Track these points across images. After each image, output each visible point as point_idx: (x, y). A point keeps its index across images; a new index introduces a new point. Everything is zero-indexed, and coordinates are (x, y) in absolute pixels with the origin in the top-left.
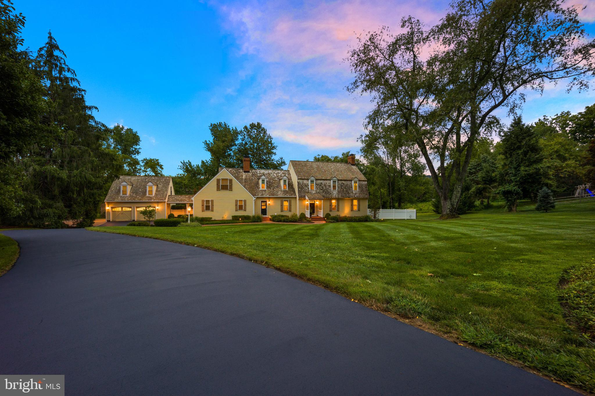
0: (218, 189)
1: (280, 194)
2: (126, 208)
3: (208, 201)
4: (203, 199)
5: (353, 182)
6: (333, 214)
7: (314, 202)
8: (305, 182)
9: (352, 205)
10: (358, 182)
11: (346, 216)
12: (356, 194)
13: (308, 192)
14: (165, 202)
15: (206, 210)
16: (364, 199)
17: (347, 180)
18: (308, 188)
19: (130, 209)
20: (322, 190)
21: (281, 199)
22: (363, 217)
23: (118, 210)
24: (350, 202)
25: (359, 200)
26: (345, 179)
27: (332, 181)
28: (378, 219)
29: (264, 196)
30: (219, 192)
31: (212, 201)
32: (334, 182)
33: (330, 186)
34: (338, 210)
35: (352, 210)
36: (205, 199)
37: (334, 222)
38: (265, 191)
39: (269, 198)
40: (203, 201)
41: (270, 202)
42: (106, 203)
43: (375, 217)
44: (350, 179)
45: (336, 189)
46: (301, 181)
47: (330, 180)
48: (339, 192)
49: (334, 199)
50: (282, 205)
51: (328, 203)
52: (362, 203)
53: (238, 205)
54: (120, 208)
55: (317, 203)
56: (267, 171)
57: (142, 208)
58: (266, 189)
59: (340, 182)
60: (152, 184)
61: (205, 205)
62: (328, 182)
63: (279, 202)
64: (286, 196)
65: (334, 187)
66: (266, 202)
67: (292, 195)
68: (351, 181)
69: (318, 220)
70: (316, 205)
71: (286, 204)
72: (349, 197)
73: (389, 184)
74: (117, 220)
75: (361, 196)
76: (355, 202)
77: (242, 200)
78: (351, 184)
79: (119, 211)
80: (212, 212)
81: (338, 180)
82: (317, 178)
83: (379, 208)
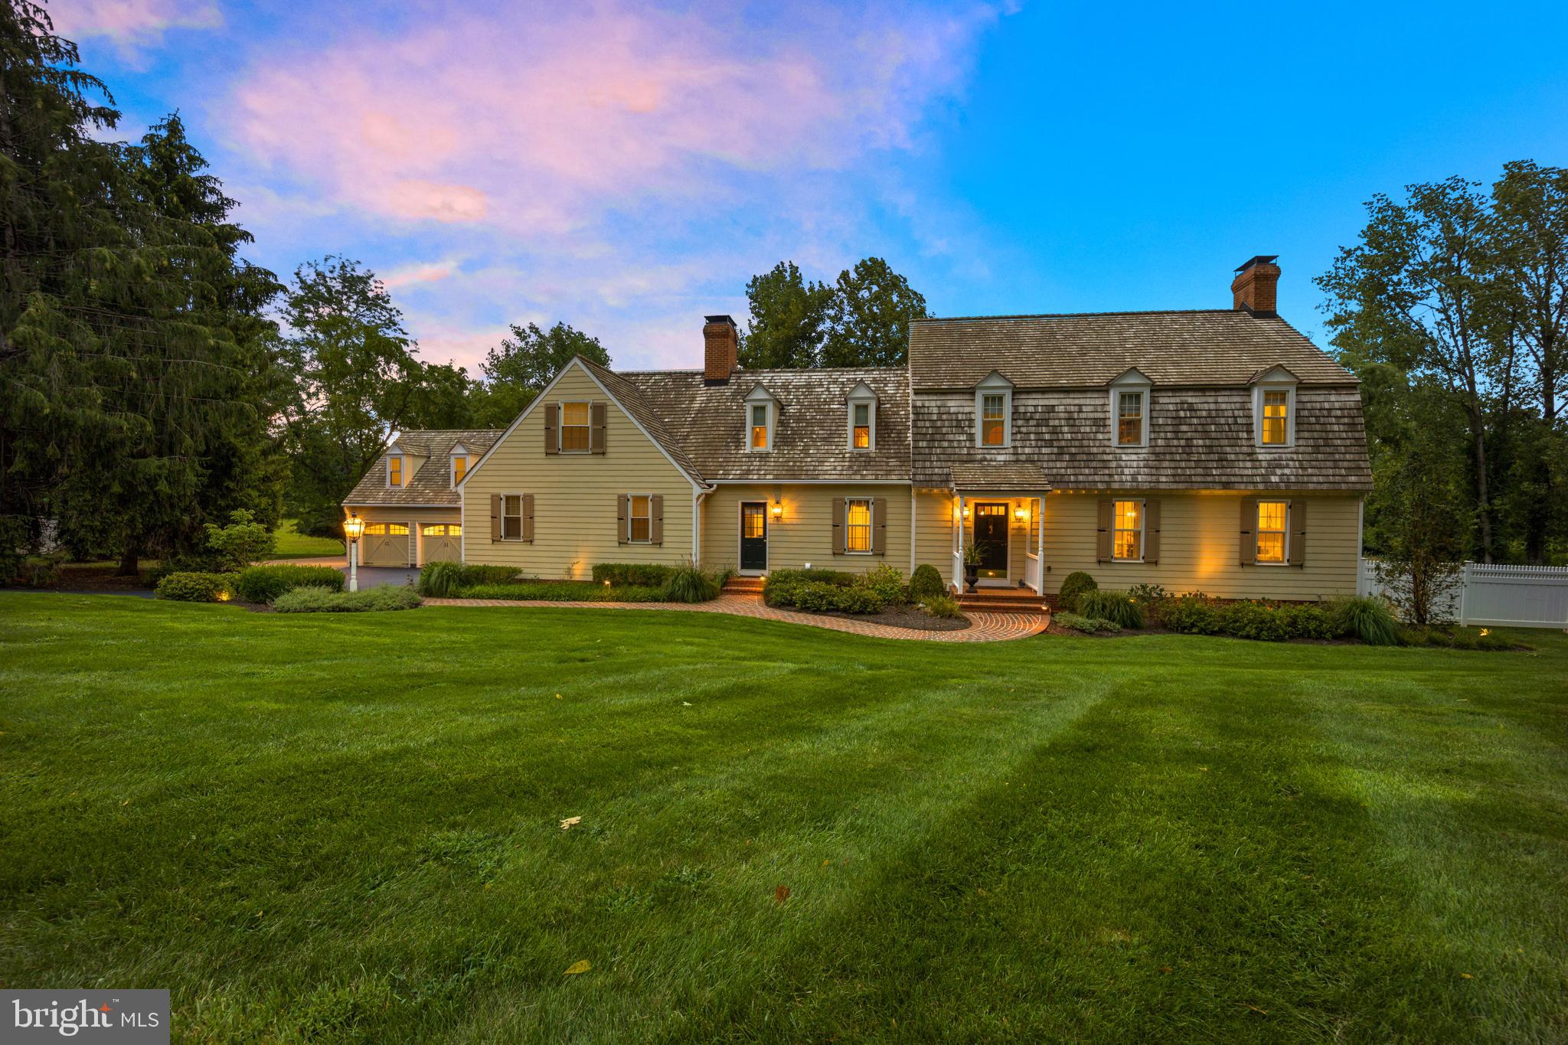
0: (551, 450)
1: (832, 471)
2: (397, 527)
3: (512, 500)
4: (496, 491)
5: (1256, 396)
6: (1114, 583)
7: (1002, 511)
8: (954, 404)
9: (1248, 532)
10: (1292, 397)
11: (1200, 597)
12: (1275, 465)
13: (969, 459)
14: (459, 509)
15: (508, 535)
16: (1336, 497)
17: (1216, 389)
18: (971, 438)
19: (407, 531)
20: (1049, 443)
21: (838, 495)
22: (1327, 606)
23: (378, 532)
24: (1236, 510)
25: (1297, 501)
26: (1205, 380)
27: (1113, 399)
28: (1448, 627)
29: (753, 480)
30: (554, 460)
31: (530, 499)
32: (1130, 399)
33: (1100, 424)
34: (1152, 560)
35: (1247, 557)
36: (503, 493)
37: (1100, 631)
38: (764, 457)
39: (777, 489)
40: (495, 499)
41: (780, 509)
42: (347, 512)
43: (1420, 607)
44: (1237, 377)
45: (1138, 439)
46: (932, 403)
47: (1103, 390)
48: (1157, 455)
49: (1126, 495)
50: (839, 526)
51: (1086, 520)
52: (1314, 519)
53: (630, 515)
54: (383, 526)
55: (1022, 513)
56: (805, 376)
57: (437, 528)
58: (770, 449)
59: (1167, 401)
60: (464, 452)
61: (503, 514)
62: (1089, 401)
63: (823, 509)
64: (857, 480)
65: (1129, 429)
66: (764, 505)
67: (888, 473)
68: (1246, 389)
69: (1007, 610)
70: (1012, 524)
71: (859, 517)
72: (1226, 485)
73: (1471, 452)
74: (376, 564)
75: (1316, 480)
76: (1271, 516)
77: (645, 498)
78: (1245, 408)
79: (379, 536)
80: (528, 547)
81: (1156, 389)
82: (1019, 382)
83: (1456, 556)
